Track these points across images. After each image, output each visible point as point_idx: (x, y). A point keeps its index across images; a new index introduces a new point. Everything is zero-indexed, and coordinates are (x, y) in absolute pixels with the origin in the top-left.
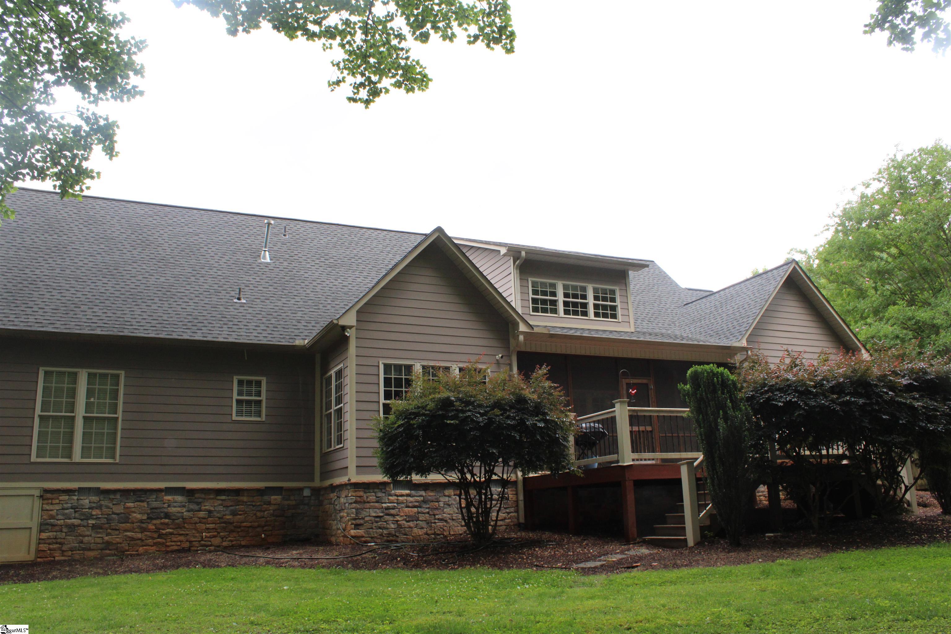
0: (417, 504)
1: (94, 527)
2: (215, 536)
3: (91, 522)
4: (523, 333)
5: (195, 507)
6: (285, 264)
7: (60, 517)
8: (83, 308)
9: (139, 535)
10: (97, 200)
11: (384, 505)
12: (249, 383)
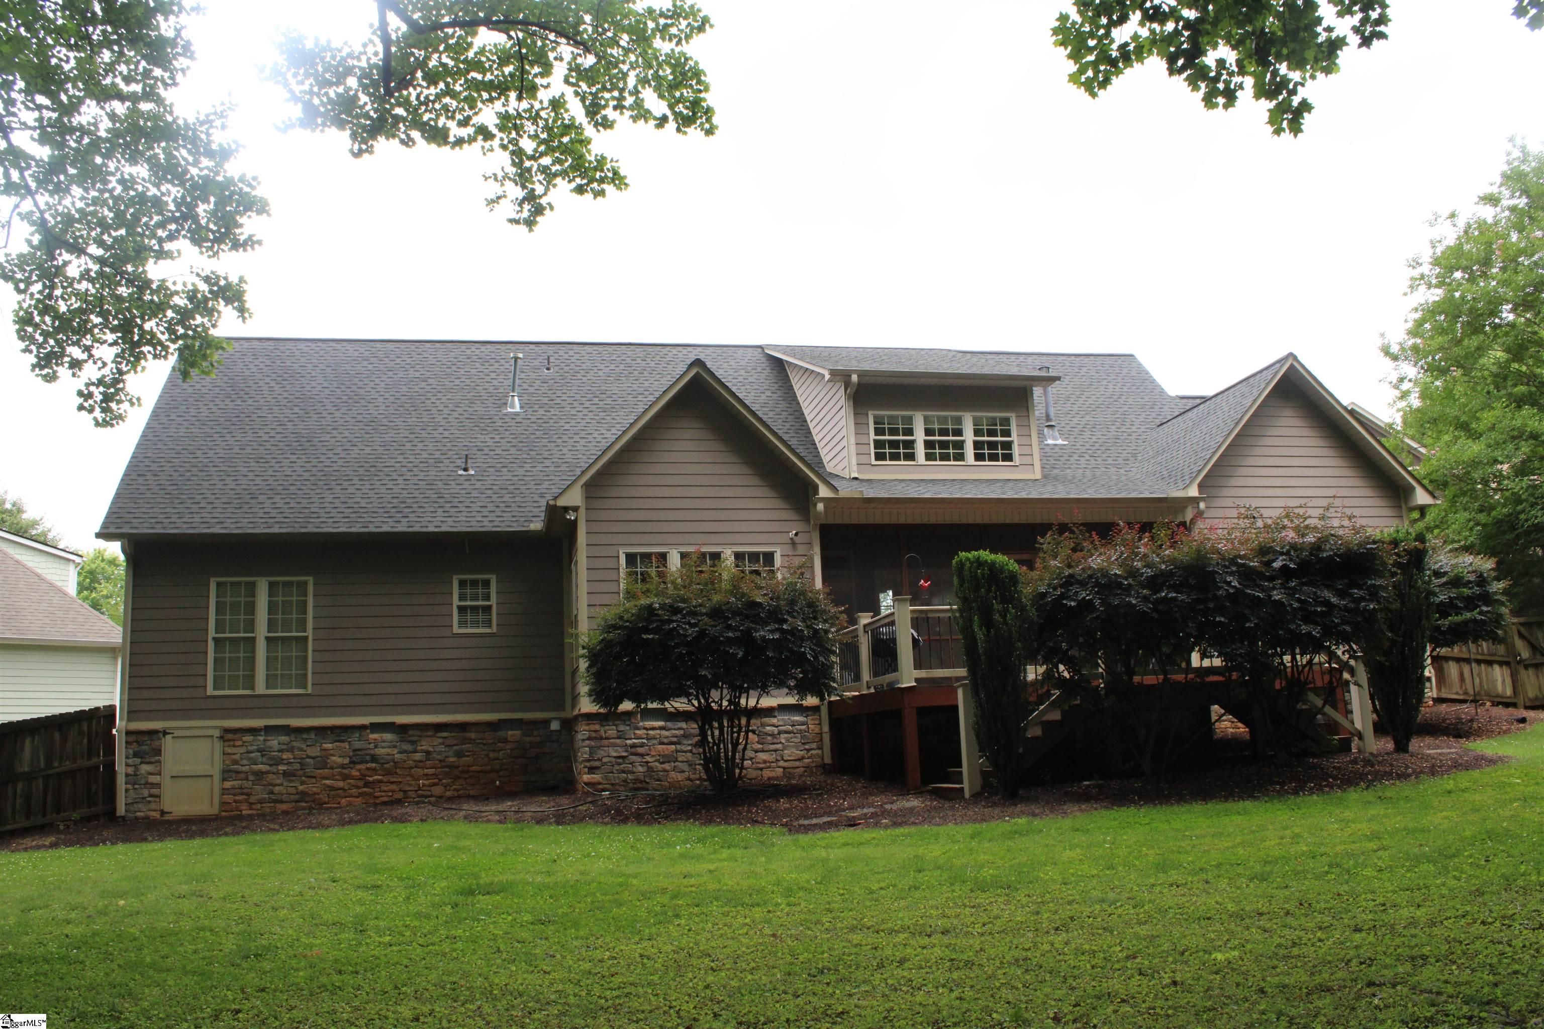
0: (675, 739)
1: (285, 774)
2: (434, 785)
3: (282, 768)
4: (823, 500)
5: (409, 747)
6: (541, 412)
7: (244, 762)
8: (262, 498)
9: (341, 784)
10: (298, 343)
11: (629, 742)
12: (474, 583)
